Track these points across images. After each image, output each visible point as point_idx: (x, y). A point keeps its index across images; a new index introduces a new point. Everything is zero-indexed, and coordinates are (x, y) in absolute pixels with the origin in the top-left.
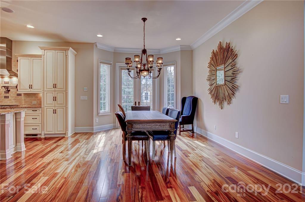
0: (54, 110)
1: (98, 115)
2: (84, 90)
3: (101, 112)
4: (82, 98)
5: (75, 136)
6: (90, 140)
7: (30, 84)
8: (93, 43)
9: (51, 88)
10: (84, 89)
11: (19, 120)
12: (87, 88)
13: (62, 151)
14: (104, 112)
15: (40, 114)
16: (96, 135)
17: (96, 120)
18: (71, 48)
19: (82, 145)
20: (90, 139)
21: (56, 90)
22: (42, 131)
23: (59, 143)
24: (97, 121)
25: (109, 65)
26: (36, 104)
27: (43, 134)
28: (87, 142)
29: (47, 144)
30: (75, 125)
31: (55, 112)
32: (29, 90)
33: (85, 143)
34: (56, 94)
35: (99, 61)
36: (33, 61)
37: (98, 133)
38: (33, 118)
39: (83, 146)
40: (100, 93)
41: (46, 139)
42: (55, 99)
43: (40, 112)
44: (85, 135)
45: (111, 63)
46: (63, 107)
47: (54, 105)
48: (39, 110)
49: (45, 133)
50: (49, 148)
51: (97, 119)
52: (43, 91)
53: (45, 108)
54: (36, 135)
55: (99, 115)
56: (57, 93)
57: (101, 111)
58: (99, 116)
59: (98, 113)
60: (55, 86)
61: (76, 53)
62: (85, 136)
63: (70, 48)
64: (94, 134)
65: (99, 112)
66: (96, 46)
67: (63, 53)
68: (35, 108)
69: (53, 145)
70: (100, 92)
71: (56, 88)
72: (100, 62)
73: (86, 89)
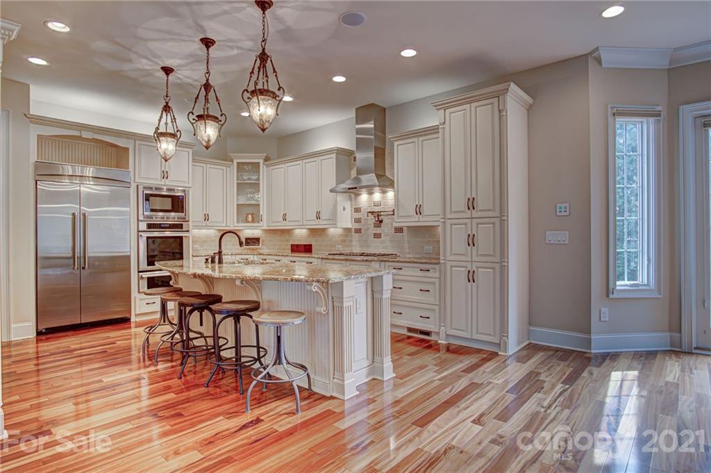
0: (469, 271)
1: (608, 296)
2: (558, 214)
3: (618, 288)
4: (551, 237)
5: (528, 358)
6: (580, 387)
7: (417, 203)
8: (586, 55)
9: (463, 209)
10: (558, 210)
11: (380, 297)
12: (567, 205)
13: (482, 415)
14: (631, 285)
15: (437, 281)
16: (603, 369)
17: (601, 312)
18: (513, 86)
19: (549, 407)
20: (580, 382)
21: (475, 214)
22: (440, 326)
23: (478, 376)
24: (605, 318)
25: (651, 120)
26: (431, 252)
27: (442, 335)
28: (571, 398)
29: (447, 370)
30: (531, 319)
31: (471, 277)
32: (415, 218)
33: (561, 399)
34: (474, 225)
35: (609, 109)
36: (422, 144)
37: (607, 361)
38: (421, 290)
39: (553, 412)
40: (615, 221)
41: (449, 349)
42: (471, 241)
43: (437, 275)
44: (562, 359)
45: (659, 108)
46: (492, 265)
47: (469, 259)
48: (434, 269)
49: (448, 333)
50: (447, 390)
51: (605, 310)
52: (443, 220)
53: (449, 264)
54: (428, 333)
55: (611, 296)
56: (478, 224)
57: (618, 283)
58: (613, 299)
59: (608, 290)
60: (471, 204)
61: (530, 100)
62: (562, 364)
63: (510, 85)
64: (593, 361)
65: (611, 286)
66: (599, 61)
67: (490, 106)
68: (426, 263)
69: (460, 377)
70: (615, 217)
71: (474, 208)
72: (614, 114)
73: (563, 210)
